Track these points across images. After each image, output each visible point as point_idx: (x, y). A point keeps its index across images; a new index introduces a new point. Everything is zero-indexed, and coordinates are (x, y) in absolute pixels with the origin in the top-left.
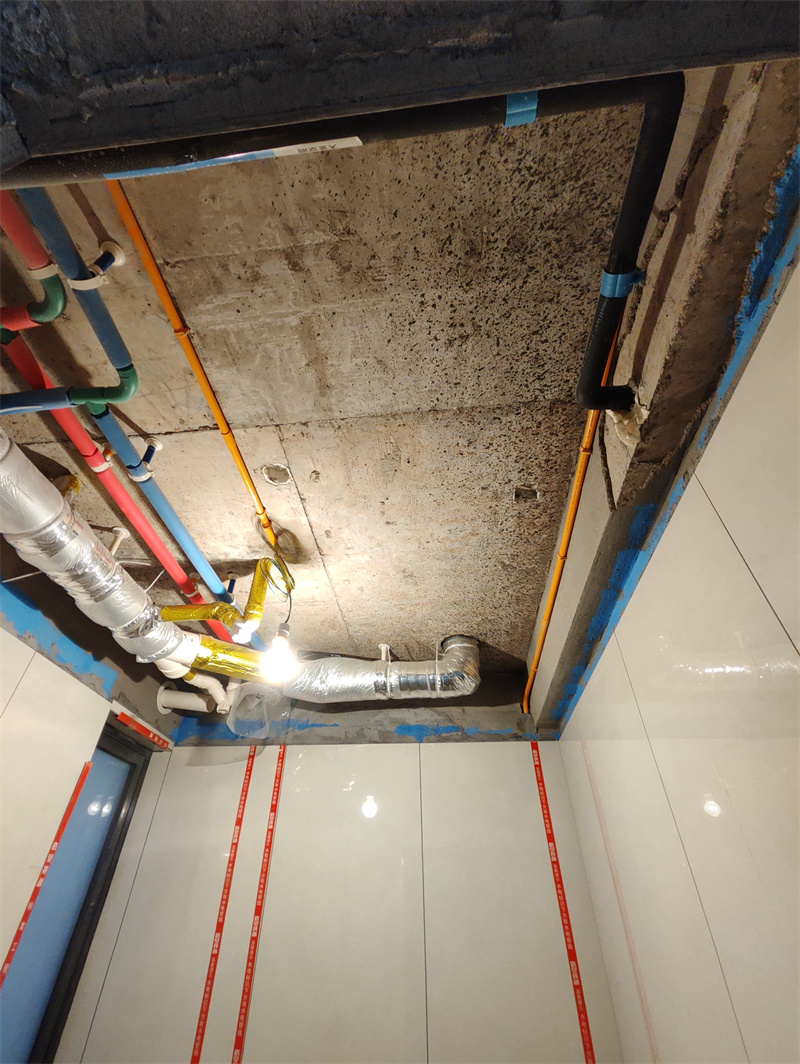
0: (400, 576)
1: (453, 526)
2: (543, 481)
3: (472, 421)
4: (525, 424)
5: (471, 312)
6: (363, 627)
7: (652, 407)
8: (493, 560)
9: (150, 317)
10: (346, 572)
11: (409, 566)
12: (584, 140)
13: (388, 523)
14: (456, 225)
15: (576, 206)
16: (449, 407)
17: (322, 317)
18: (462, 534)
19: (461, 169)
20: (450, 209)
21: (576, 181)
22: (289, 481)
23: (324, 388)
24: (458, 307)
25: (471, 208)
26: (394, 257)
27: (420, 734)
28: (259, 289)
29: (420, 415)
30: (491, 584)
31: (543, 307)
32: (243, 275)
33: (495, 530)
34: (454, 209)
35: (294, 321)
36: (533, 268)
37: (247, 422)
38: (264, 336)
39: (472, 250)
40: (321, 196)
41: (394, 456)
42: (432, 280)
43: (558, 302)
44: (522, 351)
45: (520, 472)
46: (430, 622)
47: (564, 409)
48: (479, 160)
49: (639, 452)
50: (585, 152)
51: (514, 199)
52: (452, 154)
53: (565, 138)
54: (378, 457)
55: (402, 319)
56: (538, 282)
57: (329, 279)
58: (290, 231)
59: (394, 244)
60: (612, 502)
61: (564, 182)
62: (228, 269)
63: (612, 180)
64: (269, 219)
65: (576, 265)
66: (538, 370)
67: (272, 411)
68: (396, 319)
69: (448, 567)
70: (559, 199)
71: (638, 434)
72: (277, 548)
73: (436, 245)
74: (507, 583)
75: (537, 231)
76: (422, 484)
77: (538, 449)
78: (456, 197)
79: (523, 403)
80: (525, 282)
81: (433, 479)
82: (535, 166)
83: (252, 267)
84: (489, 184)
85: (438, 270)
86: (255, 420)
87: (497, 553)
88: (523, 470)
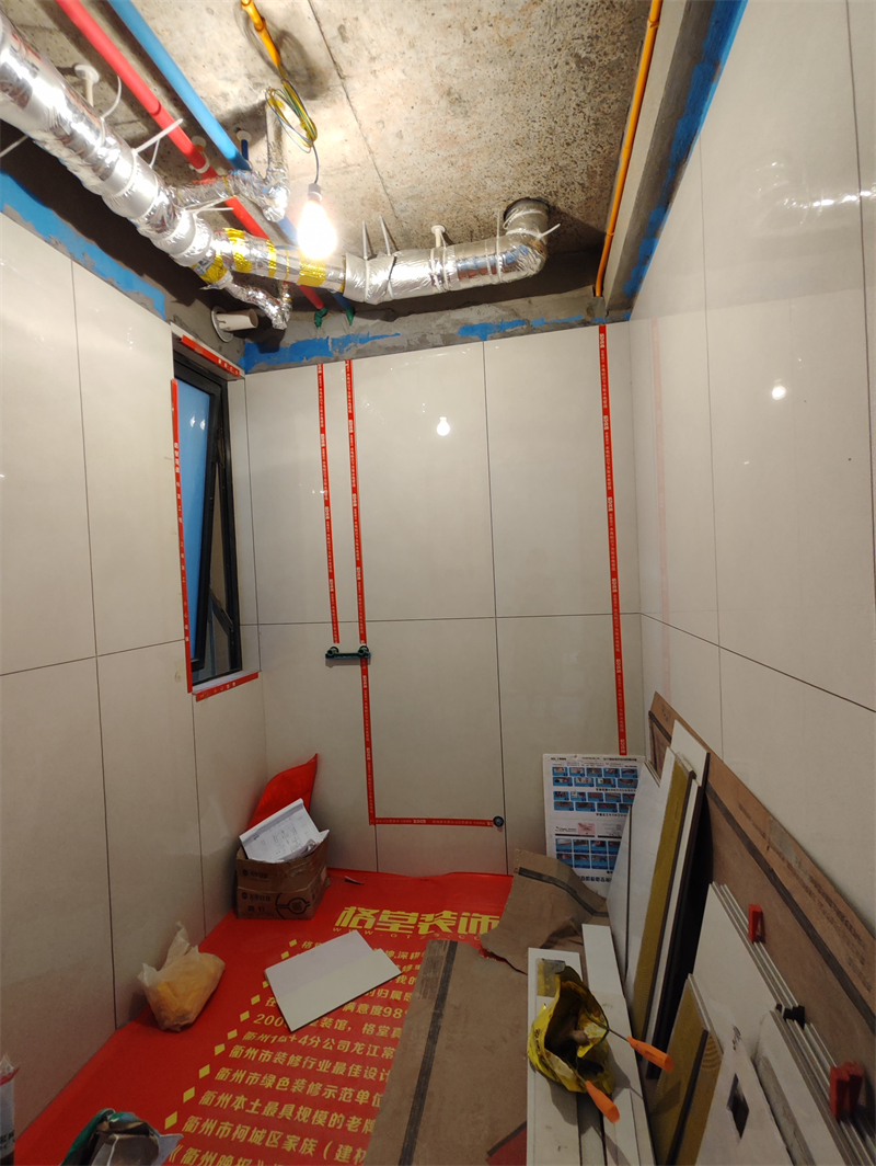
8: (564, 52)
10: (376, 105)
11: (455, 81)
27: (483, 333)
46: (489, 182)
69: (504, 77)
72: (282, 71)
87: (569, 38)
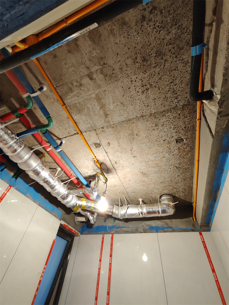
0: (141, 175)
1: (156, 155)
2: (185, 135)
3: (155, 117)
4: (174, 115)
5: (148, 80)
6: (133, 193)
7: (222, 93)
8: (172, 166)
9: (55, 103)
10: (124, 175)
12: (175, 11)
13: (134, 157)
14: (137, 53)
15: (177, 34)
16: (147, 114)
17: (102, 93)
18: (160, 158)
19: (135, 34)
20: (134, 48)
21: (176, 26)
22: (101, 147)
23: (106, 115)
24: (143, 80)
25: (141, 45)
26: (120, 68)
27: (157, 230)
28: (82, 88)
29: (137, 118)
30: (174, 174)
31: (172, 73)
32: (77, 85)
33: (171, 155)
34: (136, 47)
35: (94, 96)
36: (166, 60)
37: (86, 130)
38: (86, 102)
39: (144, 59)
40: (94, 55)
41: (132, 134)
42: (133, 73)
43: (178, 70)
44: (168, 90)
45: (176, 133)
47: (188, 108)
48: (141, 29)
49: (219, 113)
50: (177, 15)
51: (155, 38)
52: (132, 29)
53: (169, 12)
54: (127, 135)
55: (126, 88)
56: (169, 64)
57: (102, 80)
58: (88, 68)
59: (119, 64)
60: (212, 135)
61: (171, 27)
62: (73, 84)
63: (189, 21)
64: (81, 66)
65: (182, 55)
66: (175, 95)
67: (93, 125)
68: (124, 88)
69: (157, 170)
70: (171, 33)
71: (218, 105)
72: (101, 169)
73: (132, 61)
74: (179, 174)
75: (165, 47)
76: (143, 142)
77: (181, 124)
78: (136, 43)
79: (172, 108)
80: (164, 66)
81: (146, 140)
82: (160, 25)
83: (79, 82)
84: (145, 36)
85: (134, 69)
86: (88, 129)
87: (173, 163)
88: (177, 132)
